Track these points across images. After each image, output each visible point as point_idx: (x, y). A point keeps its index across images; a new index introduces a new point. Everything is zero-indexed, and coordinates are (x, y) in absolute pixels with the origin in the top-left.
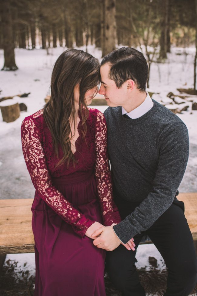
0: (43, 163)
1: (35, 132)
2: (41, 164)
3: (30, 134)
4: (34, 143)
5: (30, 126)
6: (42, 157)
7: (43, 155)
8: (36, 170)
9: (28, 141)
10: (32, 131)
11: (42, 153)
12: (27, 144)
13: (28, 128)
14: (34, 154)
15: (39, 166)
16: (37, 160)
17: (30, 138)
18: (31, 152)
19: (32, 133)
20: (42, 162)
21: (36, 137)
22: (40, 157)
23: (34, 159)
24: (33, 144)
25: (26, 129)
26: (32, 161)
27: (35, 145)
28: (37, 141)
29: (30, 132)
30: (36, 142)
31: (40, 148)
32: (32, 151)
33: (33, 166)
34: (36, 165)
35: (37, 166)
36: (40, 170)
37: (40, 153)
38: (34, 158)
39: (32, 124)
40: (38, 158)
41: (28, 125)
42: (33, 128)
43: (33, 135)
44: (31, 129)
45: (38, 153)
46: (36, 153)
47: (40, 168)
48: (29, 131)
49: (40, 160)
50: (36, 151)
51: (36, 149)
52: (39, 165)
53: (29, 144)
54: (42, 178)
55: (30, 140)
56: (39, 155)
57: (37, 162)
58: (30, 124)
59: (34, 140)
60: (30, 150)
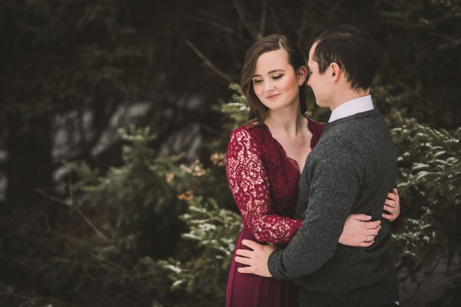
0: (261, 192)
1: (252, 146)
2: (258, 193)
3: (245, 149)
4: (250, 162)
5: (244, 137)
6: (260, 183)
7: (262, 181)
8: (250, 202)
9: (242, 160)
10: (248, 145)
11: (260, 177)
12: (240, 164)
13: (242, 141)
14: (248, 178)
15: (255, 196)
16: (253, 187)
17: (245, 155)
18: (244, 177)
19: (248, 147)
20: (260, 189)
21: (254, 152)
22: (256, 182)
23: (249, 186)
24: (248, 164)
25: (240, 143)
26: (245, 190)
27: (251, 164)
28: (255, 157)
29: (245, 147)
30: (253, 160)
31: (259, 169)
32: (246, 173)
33: (246, 196)
34: (251, 194)
35: (252, 196)
36: (256, 201)
37: (257, 177)
38: (248, 184)
39: (246, 135)
40: (253, 184)
41: (241, 136)
42: (248, 139)
43: (250, 150)
44: (246, 141)
45: (255, 176)
46: (251, 177)
47: (257, 198)
48: (244, 145)
49: (256, 186)
50: (252, 174)
51: (253, 171)
52: (254, 193)
53: (243, 164)
54: (259, 211)
55: (245, 157)
56: (256, 179)
57: (252, 190)
58: (244, 135)
59: (250, 156)
60: (243, 173)
